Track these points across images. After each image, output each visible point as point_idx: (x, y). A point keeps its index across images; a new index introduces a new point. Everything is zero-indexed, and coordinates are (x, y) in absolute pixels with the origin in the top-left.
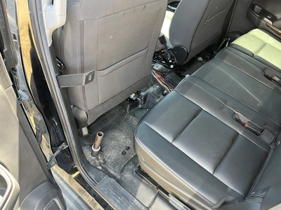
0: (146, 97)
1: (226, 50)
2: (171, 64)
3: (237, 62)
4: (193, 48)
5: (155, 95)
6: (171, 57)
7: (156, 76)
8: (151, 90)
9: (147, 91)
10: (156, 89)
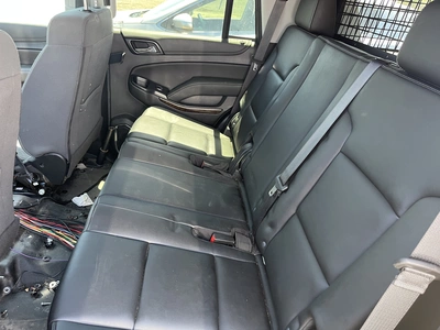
0: (13, 267)
1: (130, 143)
2: (39, 187)
4: (73, 151)
5: (32, 254)
6: (36, 177)
7: (23, 219)
8: (19, 248)
9: (12, 253)
10: (28, 244)
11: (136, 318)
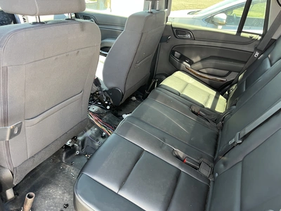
0: (83, 141)
1: (157, 90)
2: (107, 105)
3: (167, 101)
4: (127, 89)
5: (94, 138)
6: (107, 98)
7: (93, 119)
8: (89, 133)
9: (85, 135)
10: (94, 132)
11: (120, 188)
